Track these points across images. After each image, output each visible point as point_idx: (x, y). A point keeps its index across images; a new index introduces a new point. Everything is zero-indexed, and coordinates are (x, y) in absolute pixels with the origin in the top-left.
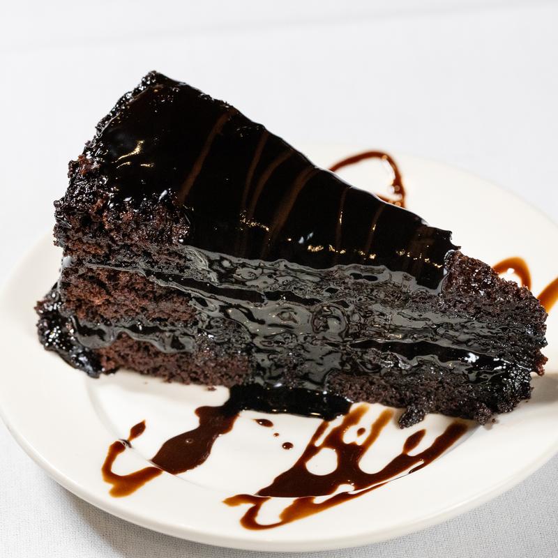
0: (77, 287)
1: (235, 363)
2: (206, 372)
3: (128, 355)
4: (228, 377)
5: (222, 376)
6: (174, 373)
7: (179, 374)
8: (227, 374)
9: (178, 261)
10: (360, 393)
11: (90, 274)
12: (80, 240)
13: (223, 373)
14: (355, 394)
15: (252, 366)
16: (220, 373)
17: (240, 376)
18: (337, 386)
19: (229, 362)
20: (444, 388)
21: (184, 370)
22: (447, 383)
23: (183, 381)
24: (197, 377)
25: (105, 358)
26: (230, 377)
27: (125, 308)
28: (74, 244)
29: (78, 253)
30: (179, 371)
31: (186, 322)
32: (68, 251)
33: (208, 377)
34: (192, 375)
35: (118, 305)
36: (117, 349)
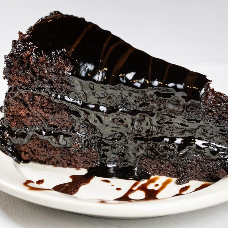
0: (12, 105)
1: (91, 153)
2: (76, 160)
3: (35, 150)
4: (87, 163)
5: (84, 162)
6: (59, 161)
7: (61, 161)
8: (87, 161)
9: (66, 87)
10: (155, 170)
11: (20, 97)
12: (17, 74)
13: (84, 160)
14: (153, 170)
15: (100, 155)
16: (83, 160)
17: (93, 162)
18: (144, 166)
19: (88, 153)
20: (200, 165)
21: (64, 159)
22: (202, 162)
23: (63, 166)
24: (71, 163)
25: (23, 153)
26: (88, 163)
27: (37, 119)
28: (13, 76)
29: (15, 82)
30: (61, 160)
31: (67, 127)
32: (10, 81)
33: (77, 163)
34: (68, 162)
35: (33, 116)
36: (30, 147)
